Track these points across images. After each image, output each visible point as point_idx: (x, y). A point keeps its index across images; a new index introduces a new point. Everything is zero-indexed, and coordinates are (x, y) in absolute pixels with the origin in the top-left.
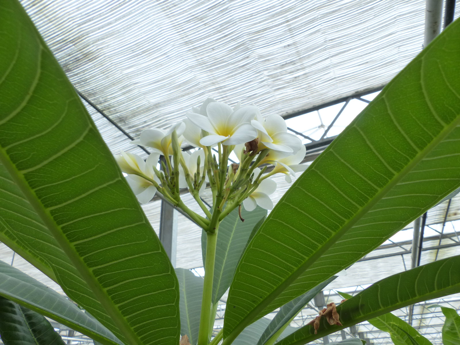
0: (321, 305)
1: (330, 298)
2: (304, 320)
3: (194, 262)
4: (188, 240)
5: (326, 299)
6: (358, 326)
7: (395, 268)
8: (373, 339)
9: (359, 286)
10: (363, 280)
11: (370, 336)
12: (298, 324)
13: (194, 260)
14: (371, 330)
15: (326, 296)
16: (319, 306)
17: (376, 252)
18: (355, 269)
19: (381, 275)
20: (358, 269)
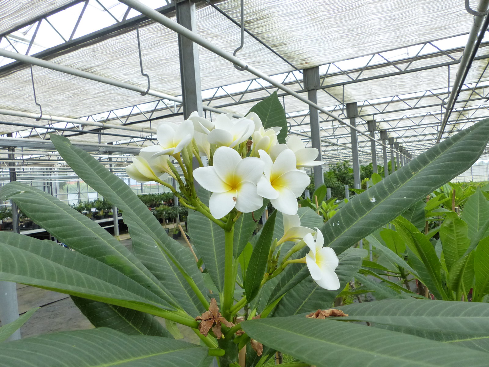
0: (353, 116)
1: (364, 108)
2: (335, 129)
3: (221, 80)
4: (212, 59)
5: (359, 109)
6: (389, 132)
7: (439, 77)
8: (402, 143)
9: (396, 97)
10: (401, 90)
11: (399, 141)
12: (328, 133)
13: (221, 78)
14: (401, 136)
15: (359, 107)
16: (351, 117)
17: (420, 62)
18: (394, 79)
19: (422, 84)
20: (397, 80)
